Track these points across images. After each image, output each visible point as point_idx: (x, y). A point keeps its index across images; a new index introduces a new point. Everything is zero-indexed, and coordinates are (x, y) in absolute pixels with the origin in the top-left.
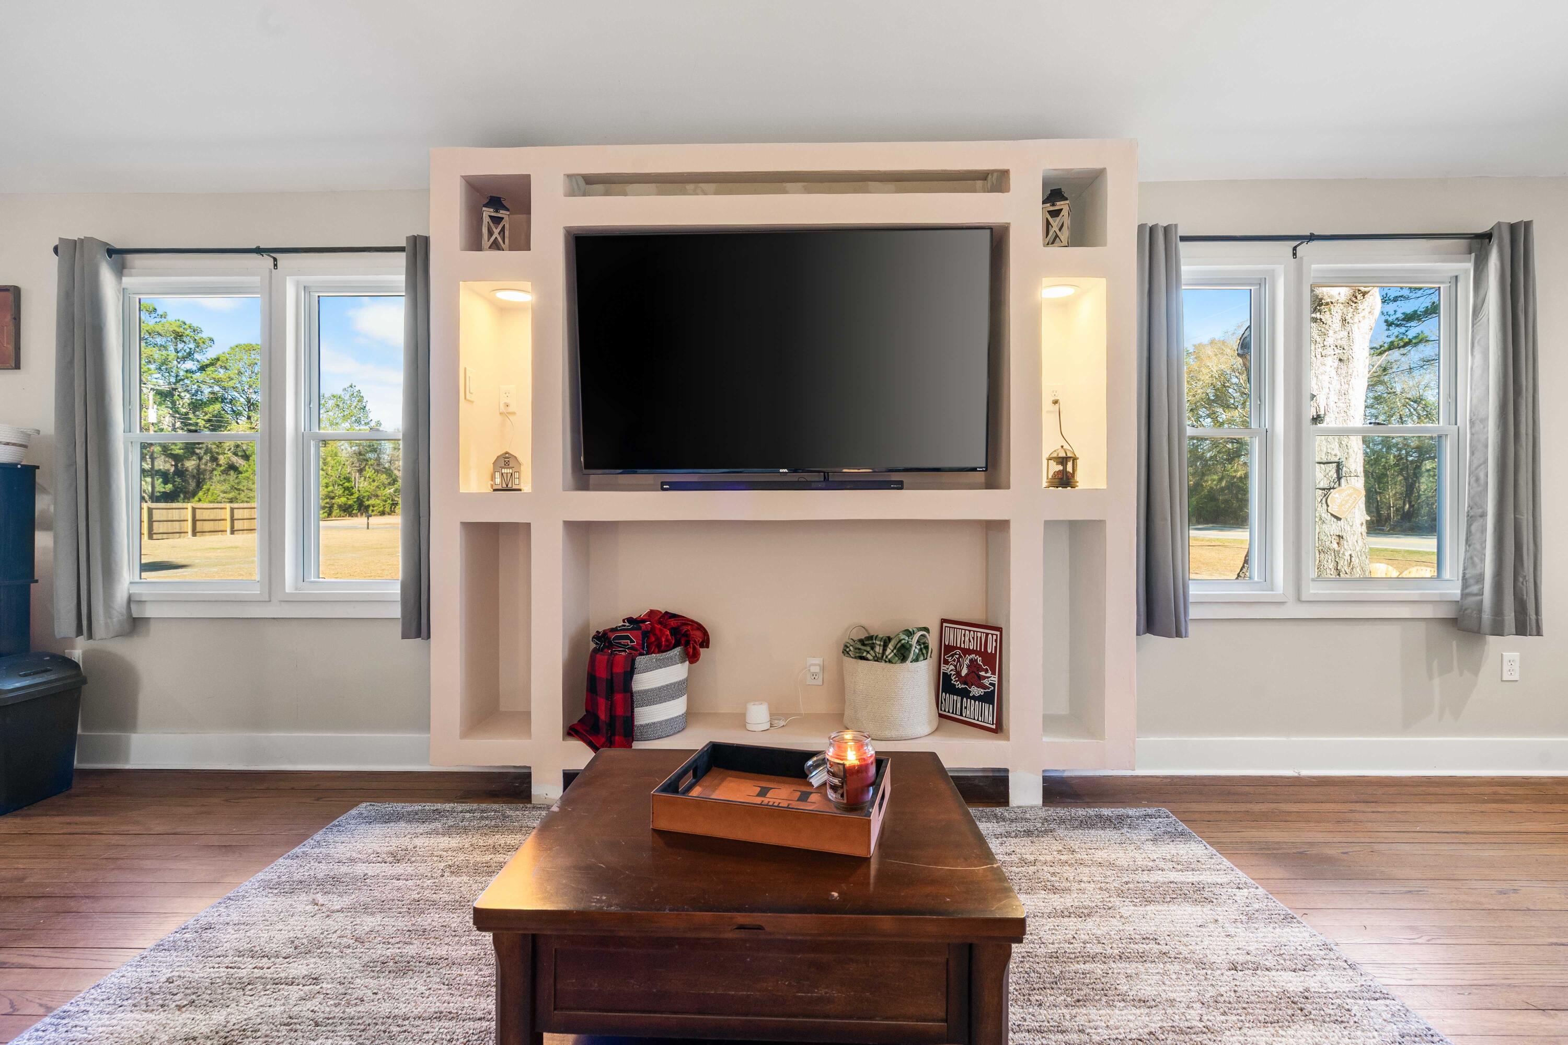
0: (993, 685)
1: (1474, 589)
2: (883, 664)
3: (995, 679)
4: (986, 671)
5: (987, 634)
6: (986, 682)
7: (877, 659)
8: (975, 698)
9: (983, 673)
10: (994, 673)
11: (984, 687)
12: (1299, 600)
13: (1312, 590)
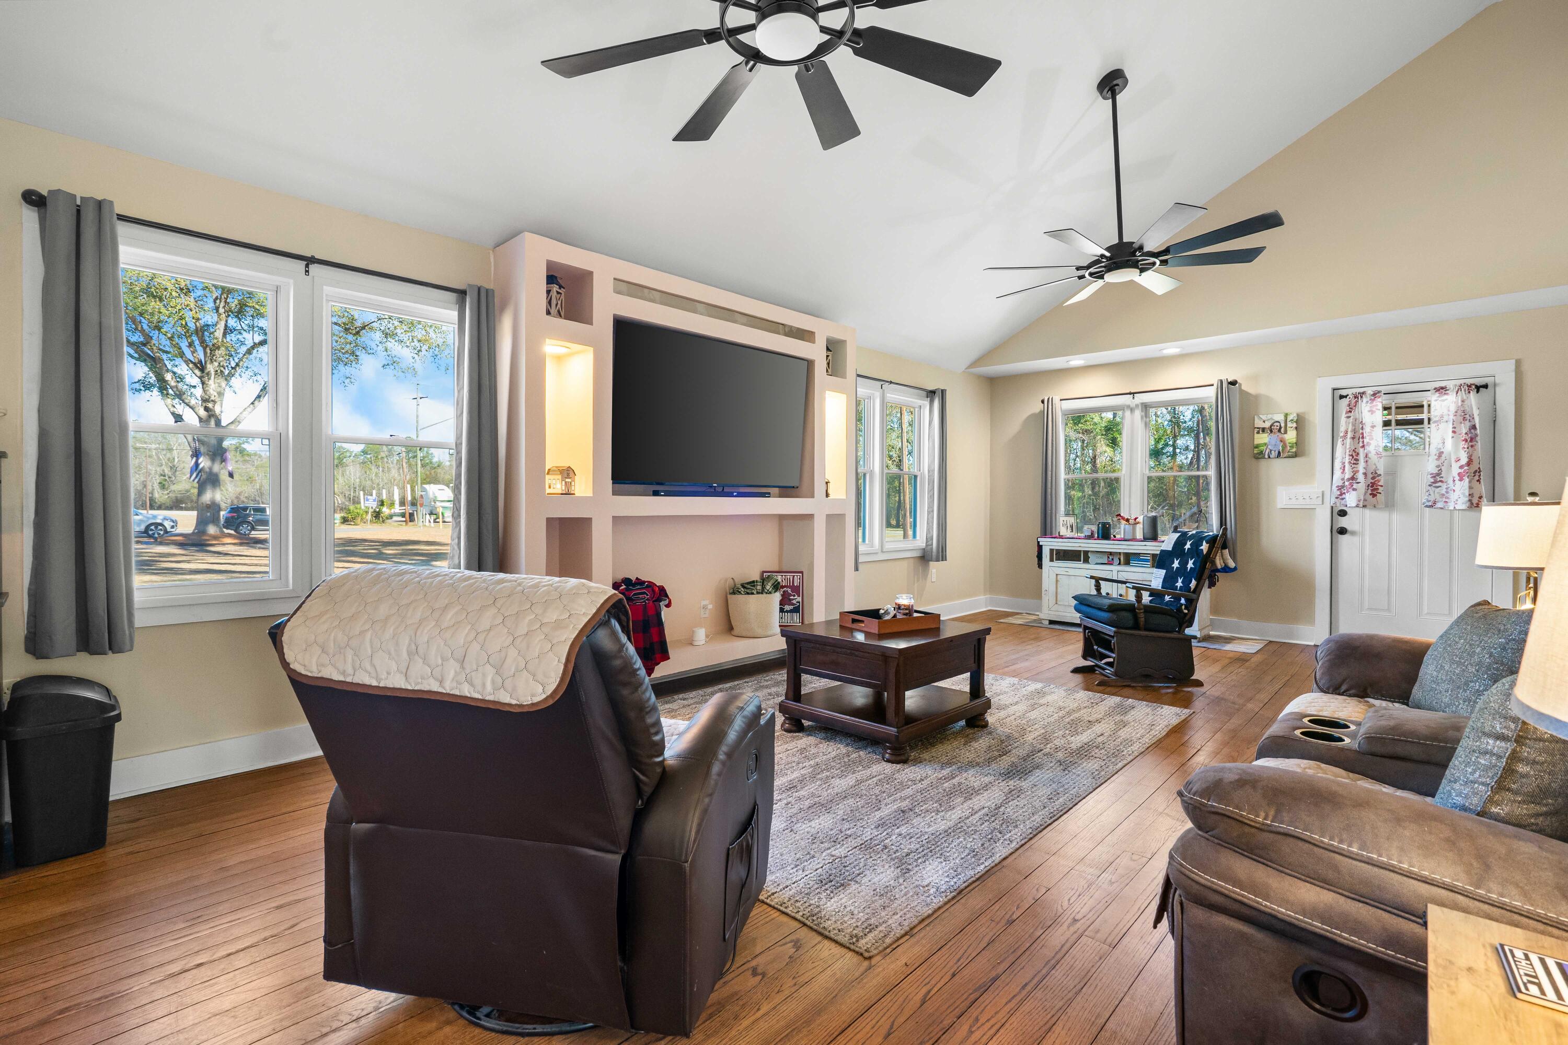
0: (799, 602)
1: (930, 543)
2: (765, 595)
3: (800, 599)
4: (794, 596)
5: (794, 576)
6: (794, 602)
7: (758, 593)
8: (787, 612)
9: (792, 597)
10: (799, 596)
11: (793, 604)
12: (882, 552)
13: (888, 546)
